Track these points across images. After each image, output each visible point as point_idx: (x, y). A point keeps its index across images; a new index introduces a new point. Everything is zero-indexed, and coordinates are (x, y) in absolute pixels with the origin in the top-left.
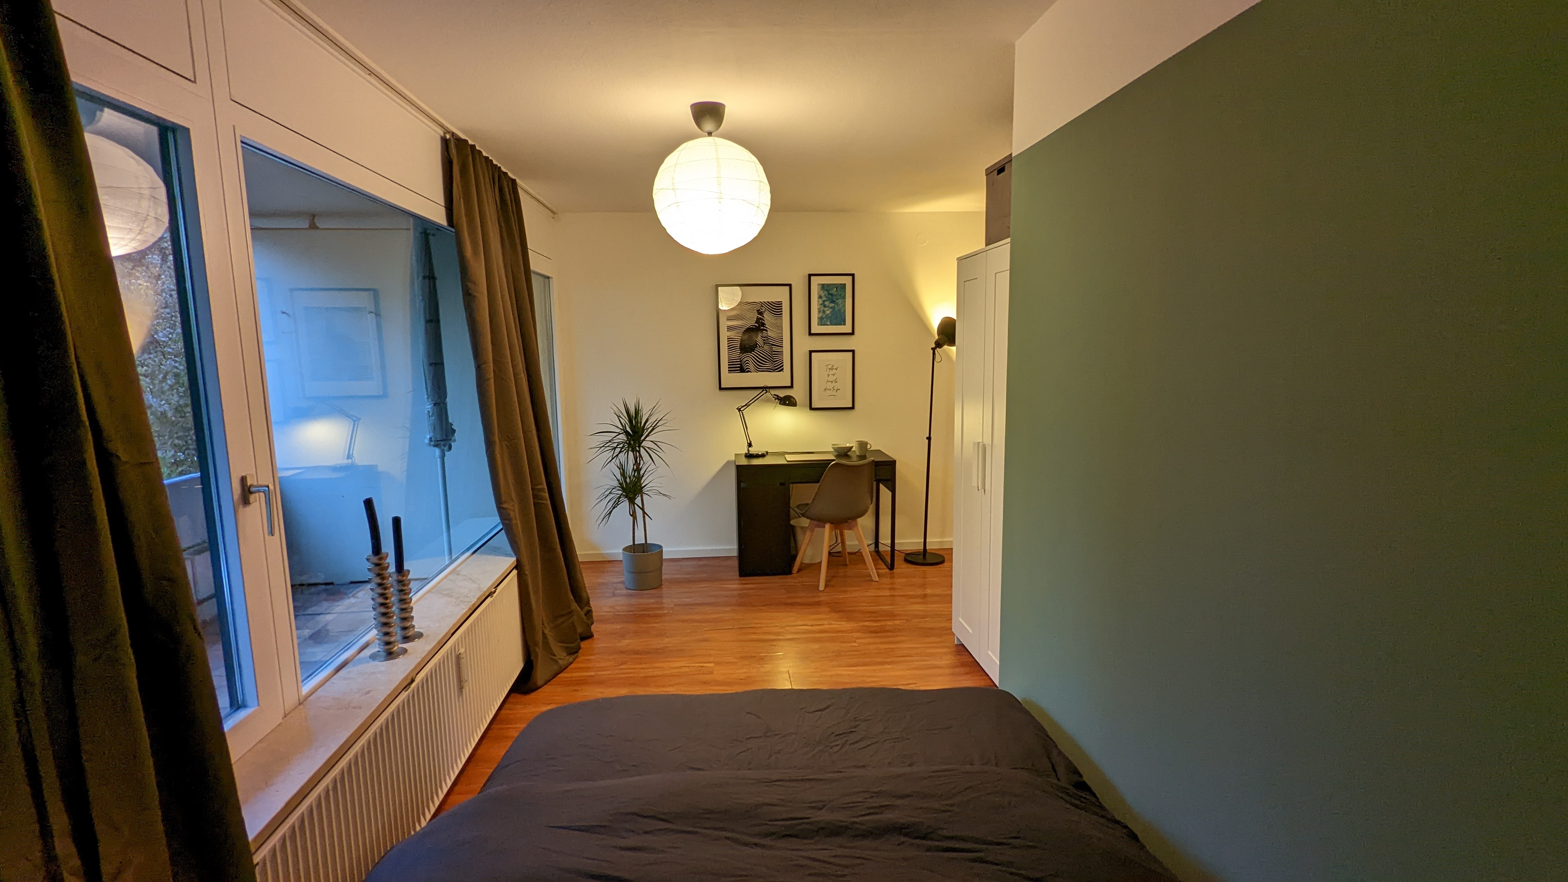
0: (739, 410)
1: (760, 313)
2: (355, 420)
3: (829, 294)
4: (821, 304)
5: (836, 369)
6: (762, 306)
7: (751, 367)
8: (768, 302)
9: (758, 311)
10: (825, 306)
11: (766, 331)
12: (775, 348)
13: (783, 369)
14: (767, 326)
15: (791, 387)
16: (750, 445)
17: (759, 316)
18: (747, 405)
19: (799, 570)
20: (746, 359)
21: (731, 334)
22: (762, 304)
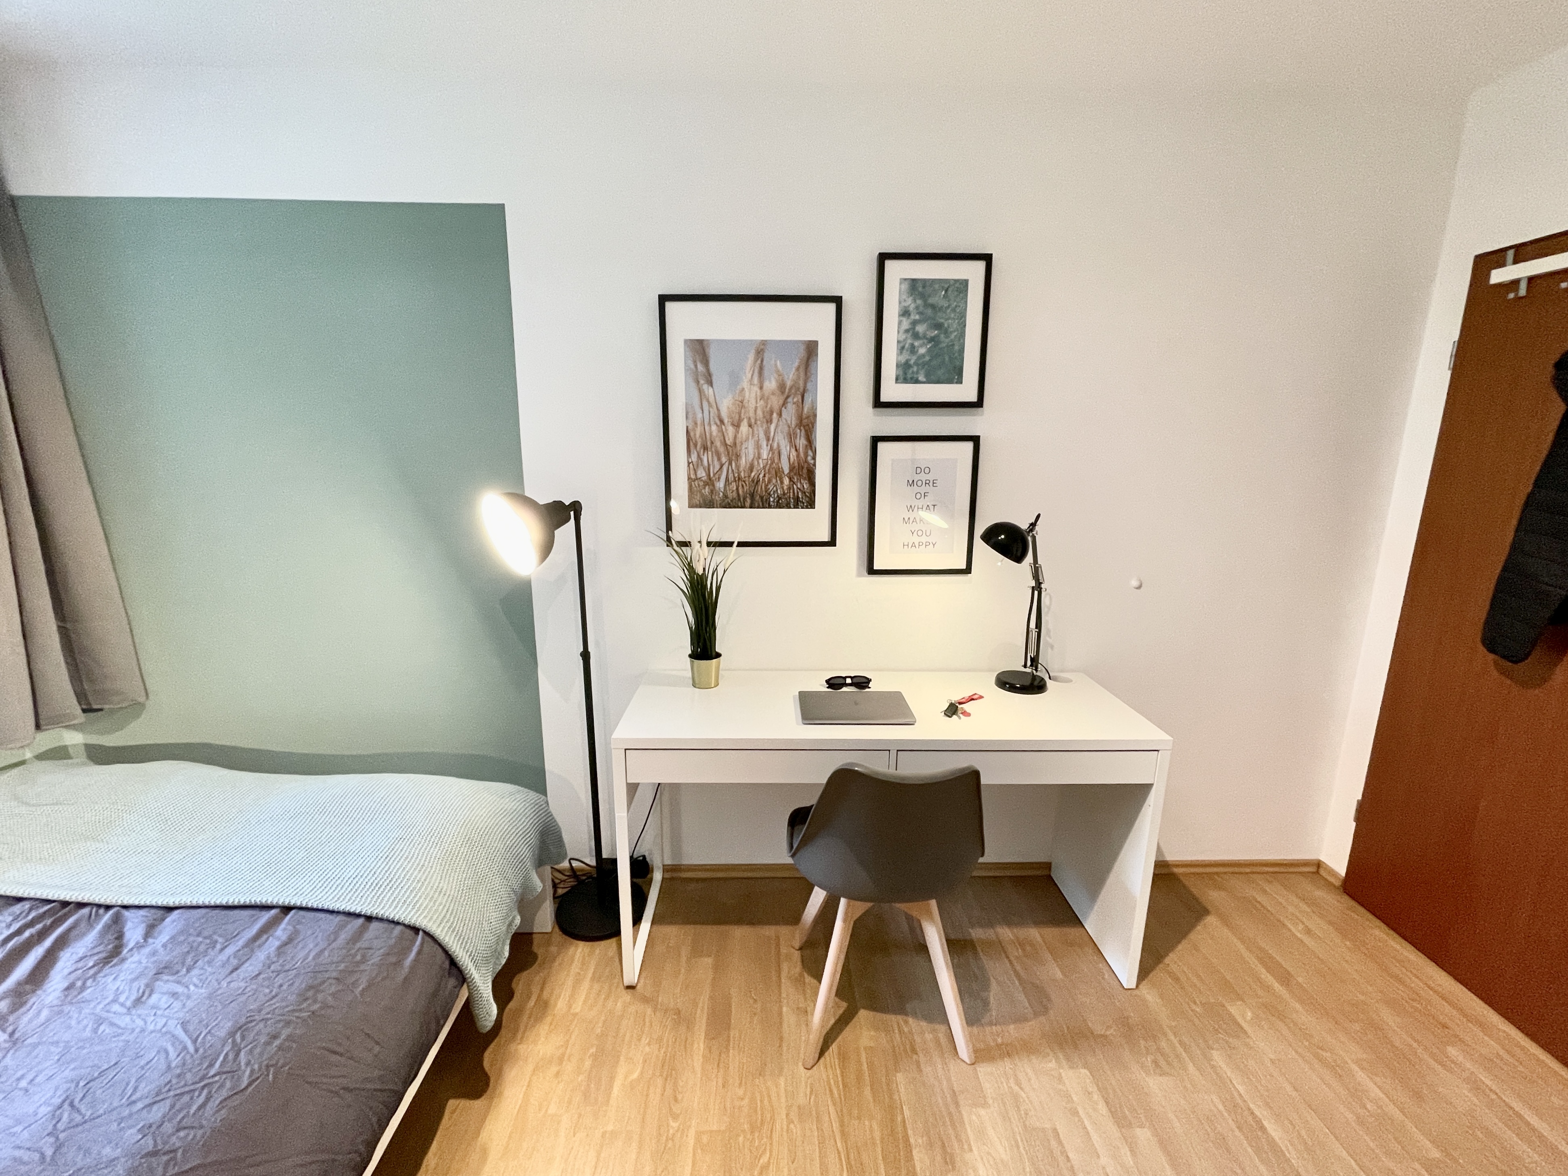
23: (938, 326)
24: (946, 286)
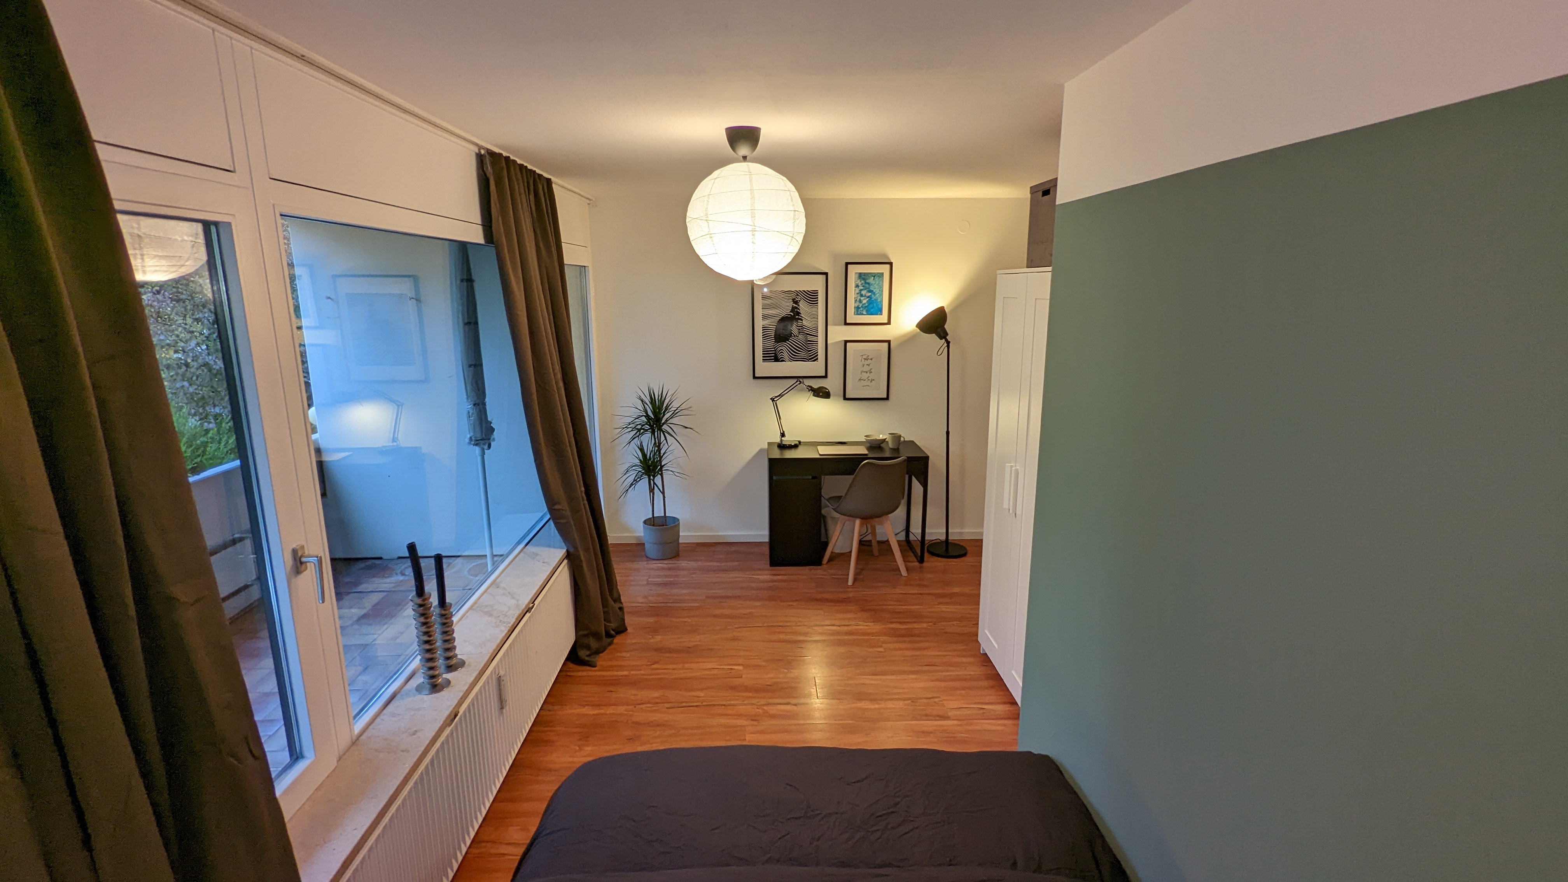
0: (773, 400)
1: (796, 302)
2: (399, 405)
3: (866, 283)
4: (858, 293)
5: (871, 359)
6: (798, 295)
7: (786, 355)
8: (804, 291)
9: (793, 300)
10: (862, 296)
11: (802, 320)
12: (810, 338)
13: (817, 359)
14: (802, 316)
15: (826, 377)
16: (783, 435)
17: (795, 305)
18: (781, 396)
19: (829, 561)
20: (781, 348)
21: (766, 322)
22: (798, 293)
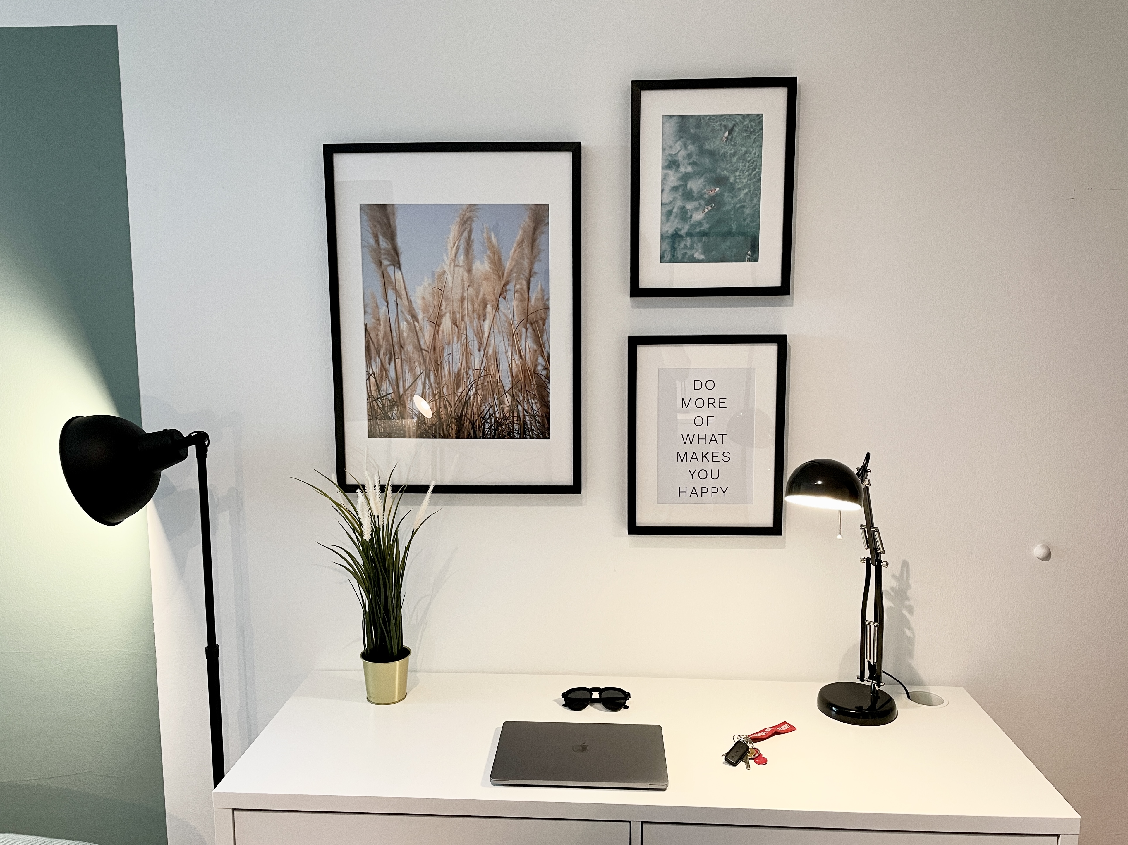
23: (720, 181)
24: (730, 125)
